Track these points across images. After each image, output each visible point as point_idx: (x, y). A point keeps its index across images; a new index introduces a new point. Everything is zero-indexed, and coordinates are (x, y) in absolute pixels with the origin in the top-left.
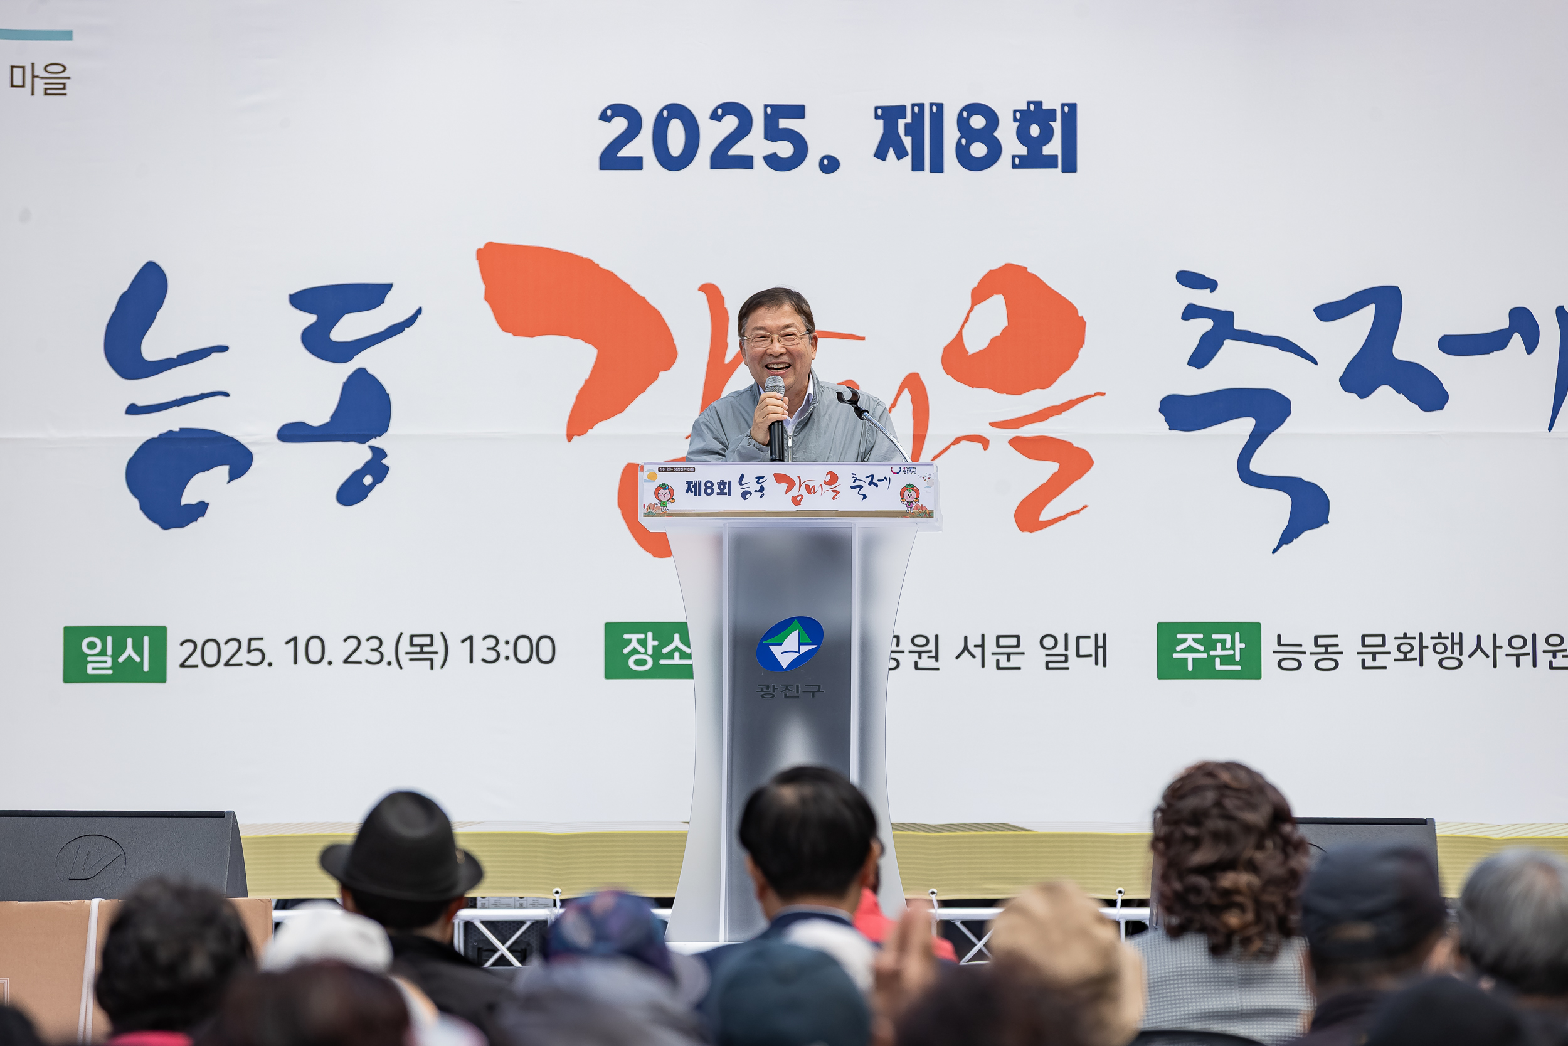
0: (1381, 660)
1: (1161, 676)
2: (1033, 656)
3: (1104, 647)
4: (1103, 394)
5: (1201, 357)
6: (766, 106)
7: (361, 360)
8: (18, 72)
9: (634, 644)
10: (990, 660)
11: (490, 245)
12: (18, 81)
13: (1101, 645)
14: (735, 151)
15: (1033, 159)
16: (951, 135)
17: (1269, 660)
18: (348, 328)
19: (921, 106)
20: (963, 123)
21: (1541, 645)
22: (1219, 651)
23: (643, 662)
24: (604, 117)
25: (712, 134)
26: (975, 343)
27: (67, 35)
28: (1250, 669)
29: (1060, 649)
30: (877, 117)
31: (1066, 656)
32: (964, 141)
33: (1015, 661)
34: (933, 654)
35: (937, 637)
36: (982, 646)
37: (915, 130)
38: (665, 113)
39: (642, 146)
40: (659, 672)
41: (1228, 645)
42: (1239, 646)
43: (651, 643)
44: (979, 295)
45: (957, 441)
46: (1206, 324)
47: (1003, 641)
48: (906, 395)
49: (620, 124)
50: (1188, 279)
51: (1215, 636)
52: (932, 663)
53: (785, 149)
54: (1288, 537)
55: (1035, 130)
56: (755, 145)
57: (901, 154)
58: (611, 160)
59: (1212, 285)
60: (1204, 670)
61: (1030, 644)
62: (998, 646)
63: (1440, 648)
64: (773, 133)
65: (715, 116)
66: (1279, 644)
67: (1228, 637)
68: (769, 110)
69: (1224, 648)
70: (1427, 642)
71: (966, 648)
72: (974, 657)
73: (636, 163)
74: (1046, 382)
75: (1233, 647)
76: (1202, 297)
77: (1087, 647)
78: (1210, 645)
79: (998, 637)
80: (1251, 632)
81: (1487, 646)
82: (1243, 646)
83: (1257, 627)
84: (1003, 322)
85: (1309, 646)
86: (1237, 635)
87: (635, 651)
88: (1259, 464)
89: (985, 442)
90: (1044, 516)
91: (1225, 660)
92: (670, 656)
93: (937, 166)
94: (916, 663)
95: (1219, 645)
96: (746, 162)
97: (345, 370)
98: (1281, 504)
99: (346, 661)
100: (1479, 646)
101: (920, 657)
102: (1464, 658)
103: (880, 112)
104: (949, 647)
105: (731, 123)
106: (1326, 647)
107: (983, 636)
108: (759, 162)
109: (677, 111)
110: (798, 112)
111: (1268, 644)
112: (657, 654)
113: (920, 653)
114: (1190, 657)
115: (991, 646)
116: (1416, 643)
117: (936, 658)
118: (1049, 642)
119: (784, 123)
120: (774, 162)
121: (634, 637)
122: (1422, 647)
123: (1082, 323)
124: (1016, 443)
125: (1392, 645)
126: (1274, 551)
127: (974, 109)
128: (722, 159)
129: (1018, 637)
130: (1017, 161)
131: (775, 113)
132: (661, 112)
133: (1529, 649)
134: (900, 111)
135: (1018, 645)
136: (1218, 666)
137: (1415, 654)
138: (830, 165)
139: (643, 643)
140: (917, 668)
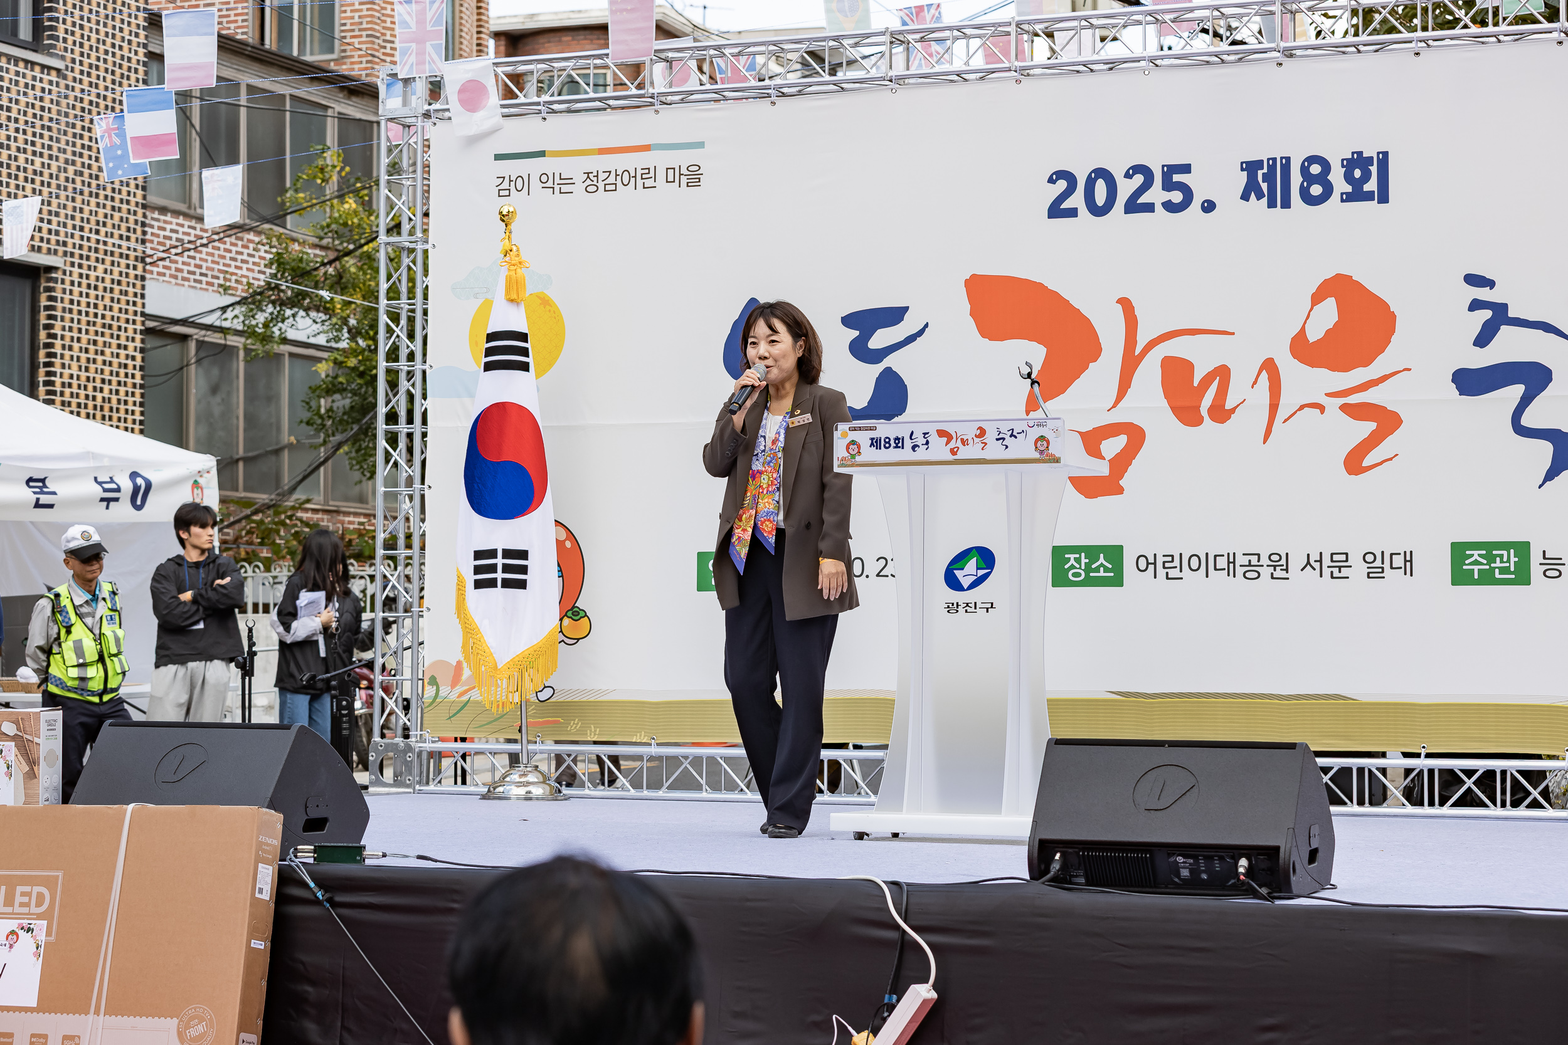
1: (1454, 583)
2: (1358, 569)
3: (1411, 561)
4: (1409, 370)
5: (1483, 339)
6: (1163, 166)
7: (889, 361)
8: (671, 172)
9: (1072, 562)
10: (1326, 572)
11: (973, 276)
12: (671, 178)
13: (1409, 560)
14: (1142, 200)
15: (1356, 195)
16: (1296, 179)
17: (1536, 570)
18: (880, 339)
19: (1274, 160)
20: (1304, 170)
22: (1498, 564)
23: (1079, 575)
24: (1051, 181)
25: (1126, 188)
26: (1315, 334)
27: (701, 145)
28: (1522, 577)
29: (1378, 563)
30: (1242, 169)
31: (1383, 568)
32: (1305, 184)
33: (1345, 572)
34: (1284, 567)
35: (1287, 554)
36: (1320, 561)
37: (1270, 178)
38: (1093, 175)
39: (1077, 200)
40: (1089, 582)
41: (1505, 559)
42: (1513, 559)
43: (1084, 561)
44: (1317, 298)
45: (1302, 408)
46: (1487, 314)
47: (1335, 558)
48: (1264, 374)
49: (1062, 185)
50: (1473, 280)
51: (1494, 552)
52: (1283, 574)
53: (1177, 197)
54: (1550, 475)
55: (1357, 173)
56: (1156, 195)
57: (1259, 196)
58: (1056, 211)
59: (1491, 284)
60: (1486, 578)
61: (1355, 559)
62: (1332, 561)
64: (1168, 185)
65: (1128, 176)
66: (1545, 558)
67: (1505, 553)
68: (1165, 169)
69: (1502, 561)
71: (1308, 563)
72: (1314, 569)
73: (1073, 213)
74: (1366, 363)
75: (1509, 561)
76: (1484, 294)
77: (1398, 561)
78: (1491, 559)
79: (1332, 554)
80: (1522, 549)
82: (1517, 559)
83: (1527, 545)
84: (1335, 318)
86: (1512, 551)
87: (1072, 567)
88: (1527, 421)
89: (1321, 408)
90: (1366, 463)
91: (1504, 570)
92: (1097, 570)
93: (1286, 204)
94: (1272, 574)
95: (1498, 559)
96: (1149, 208)
97: (877, 369)
98: (1545, 450)
99: (878, 575)
101: (1275, 570)
103: (1244, 165)
104: (1297, 562)
105: (1139, 179)
107: (1321, 553)
108: (1159, 207)
109: (1102, 173)
110: (1186, 169)
111: (1536, 558)
112: (1088, 569)
113: (1275, 567)
114: (1476, 568)
115: (1327, 561)
117: (1287, 570)
118: (1370, 558)
119: (1176, 178)
120: (1169, 207)
121: (1072, 556)
123: (1393, 317)
124: (1344, 408)
126: (1540, 487)
127: (1312, 159)
128: (1133, 206)
129: (1347, 554)
130: (1344, 196)
131: (1170, 170)
132: (1090, 174)
134: (1259, 164)
135: (1347, 561)
136: (1497, 576)
138: (1209, 207)
139: (1078, 560)
140: (1272, 578)
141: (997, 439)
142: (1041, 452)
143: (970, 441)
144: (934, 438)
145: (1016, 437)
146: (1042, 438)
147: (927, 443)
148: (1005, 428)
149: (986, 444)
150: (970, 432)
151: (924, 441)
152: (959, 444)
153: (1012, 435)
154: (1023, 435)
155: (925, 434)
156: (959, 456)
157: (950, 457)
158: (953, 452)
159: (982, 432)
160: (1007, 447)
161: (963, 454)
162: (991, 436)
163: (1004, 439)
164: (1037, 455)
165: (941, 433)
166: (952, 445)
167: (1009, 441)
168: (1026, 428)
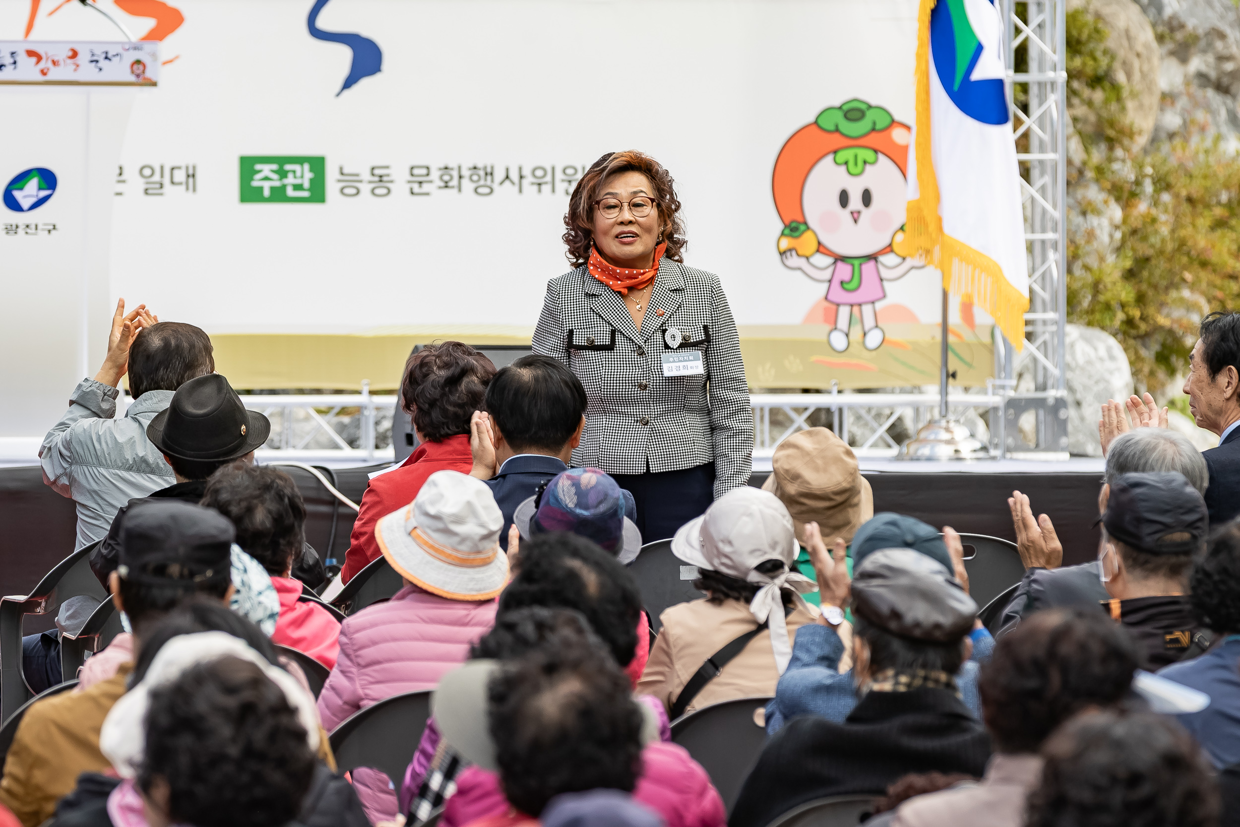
0: (426, 188)
1: (243, 200)
2: (134, 184)
3: (194, 176)
13: (191, 176)
17: (332, 187)
21: (559, 175)
22: (291, 180)
28: (317, 194)
29: (156, 177)
31: (162, 184)
33: (119, 187)
41: (298, 175)
42: (307, 175)
51: (286, 167)
60: (279, 195)
61: (131, 173)
63: (475, 178)
66: (342, 174)
67: (299, 168)
69: (295, 177)
70: (466, 173)
75: (302, 177)
77: (180, 176)
78: (283, 174)
80: (317, 164)
81: (514, 176)
82: (311, 175)
83: (322, 160)
85: (366, 176)
86: (306, 166)
88: (324, 22)
91: (297, 187)
95: (291, 175)
98: (344, 55)
100: (507, 177)
102: (495, 186)
106: (381, 176)
111: (332, 174)
114: (266, 184)
116: (455, 174)
118: (147, 172)
122: (460, 177)
125: (435, 175)
129: (121, 167)
133: (548, 178)
135: (121, 174)
136: (290, 192)
137: (454, 182)
141: (92, 61)
142: (138, 76)
143: (62, 63)
144: (22, 58)
145: (110, 60)
146: (138, 62)
147: (15, 63)
148: (99, 51)
149: (78, 66)
150: (62, 54)
151: (12, 61)
152: (50, 64)
153: (106, 58)
154: (118, 58)
155: (13, 54)
156: (50, 77)
157: (41, 78)
158: (44, 73)
159: (74, 54)
160: (101, 69)
161: (55, 74)
162: (84, 57)
163: (97, 61)
164: (133, 78)
165: (31, 53)
166: (42, 65)
167: (103, 63)
168: (120, 51)
